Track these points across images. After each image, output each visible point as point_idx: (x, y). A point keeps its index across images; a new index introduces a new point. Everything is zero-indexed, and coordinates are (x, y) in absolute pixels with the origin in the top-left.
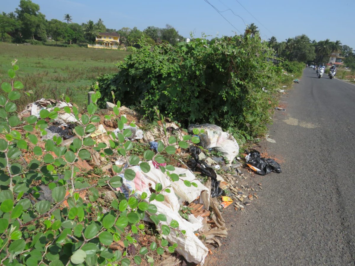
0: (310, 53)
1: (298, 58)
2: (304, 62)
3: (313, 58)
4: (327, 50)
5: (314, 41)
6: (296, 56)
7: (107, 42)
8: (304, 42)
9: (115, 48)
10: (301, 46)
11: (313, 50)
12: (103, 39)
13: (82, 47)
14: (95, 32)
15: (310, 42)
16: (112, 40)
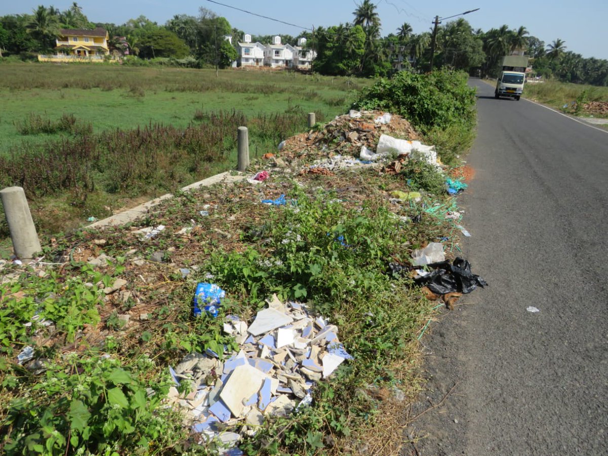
0: (474, 52)
1: (452, 62)
2: (465, 71)
3: (480, 61)
4: (504, 45)
5: (479, 30)
6: (449, 60)
7: (81, 48)
8: (463, 31)
9: (96, 59)
10: (457, 38)
11: (479, 47)
12: (71, 42)
13: (28, 60)
14: (50, 28)
15: (473, 32)
16: (91, 43)
